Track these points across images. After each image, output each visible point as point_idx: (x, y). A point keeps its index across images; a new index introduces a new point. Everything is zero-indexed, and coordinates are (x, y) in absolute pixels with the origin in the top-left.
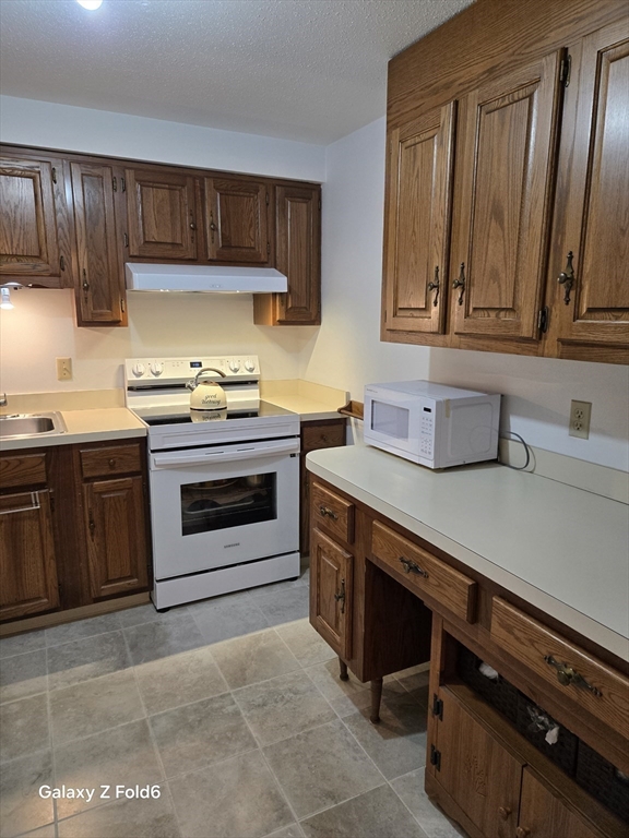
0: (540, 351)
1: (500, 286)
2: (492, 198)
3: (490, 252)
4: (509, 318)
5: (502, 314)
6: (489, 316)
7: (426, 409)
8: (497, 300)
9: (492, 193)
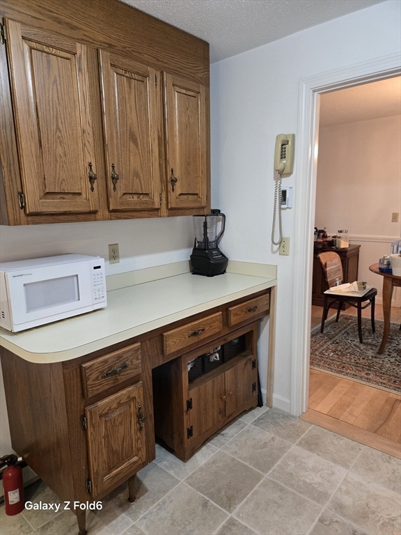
0: (159, 214)
1: (140, 181)
2: (128, 128)
3: (132, 161)
4: (145, 199)
5: (141, 196)
6: (133, 198)
7: (95, 268)
8: (140, 188)
9: (128, 125)
